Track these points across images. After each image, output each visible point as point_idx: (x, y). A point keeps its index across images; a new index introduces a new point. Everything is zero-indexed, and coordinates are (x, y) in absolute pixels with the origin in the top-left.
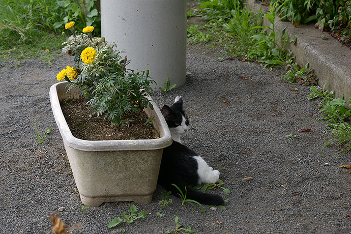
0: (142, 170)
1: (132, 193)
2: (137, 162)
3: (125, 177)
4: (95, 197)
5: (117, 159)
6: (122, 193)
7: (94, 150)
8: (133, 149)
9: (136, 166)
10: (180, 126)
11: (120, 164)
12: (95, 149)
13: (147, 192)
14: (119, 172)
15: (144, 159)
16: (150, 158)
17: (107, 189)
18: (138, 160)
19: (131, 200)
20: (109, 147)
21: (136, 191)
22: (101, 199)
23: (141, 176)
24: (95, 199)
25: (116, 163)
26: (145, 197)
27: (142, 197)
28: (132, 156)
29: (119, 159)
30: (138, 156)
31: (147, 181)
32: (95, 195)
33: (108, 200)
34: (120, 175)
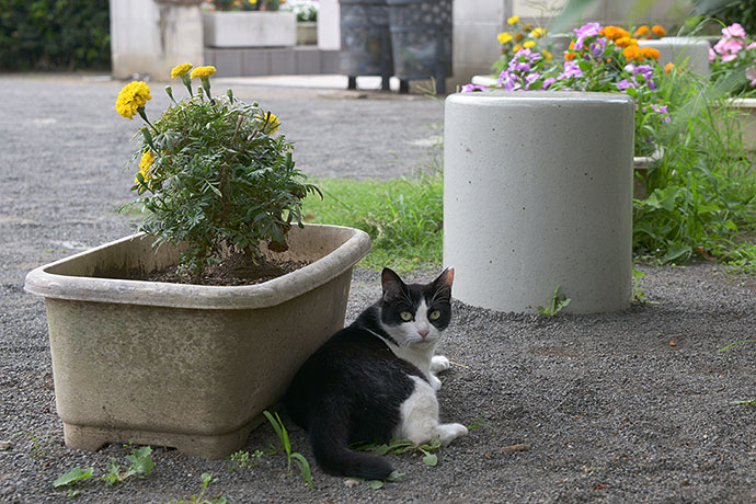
0: (189, 367)
1: (168, 422)
2: (174, 342)
3: (148, 379)
4: (83, 426)
5: (125, 328)
6: (144, 421)
7: (61, 297)
8: (155, 304)
9: (173, 352)
10: (411, 324)
11: (135, 342)
12: (63, 293)
13: (203, 427)
14: (134, 364)
15: (190, 337)
16: (207, 335)
17: (107, 406)
18: (176, 336)
19: (169, 444)
20: (98, 291)
21: (175, 418)
22: (98, 431)
23: (188, 383)
24: (86, 430)
25: (123, 340)
26: (204, 441)
27: (194, 437)
28: (162, 325)
29: (132, 329)
30: (176, 328)
31: (203, 395)
32: (83, 419)
33: (114, 436)
34: (136, 371)
